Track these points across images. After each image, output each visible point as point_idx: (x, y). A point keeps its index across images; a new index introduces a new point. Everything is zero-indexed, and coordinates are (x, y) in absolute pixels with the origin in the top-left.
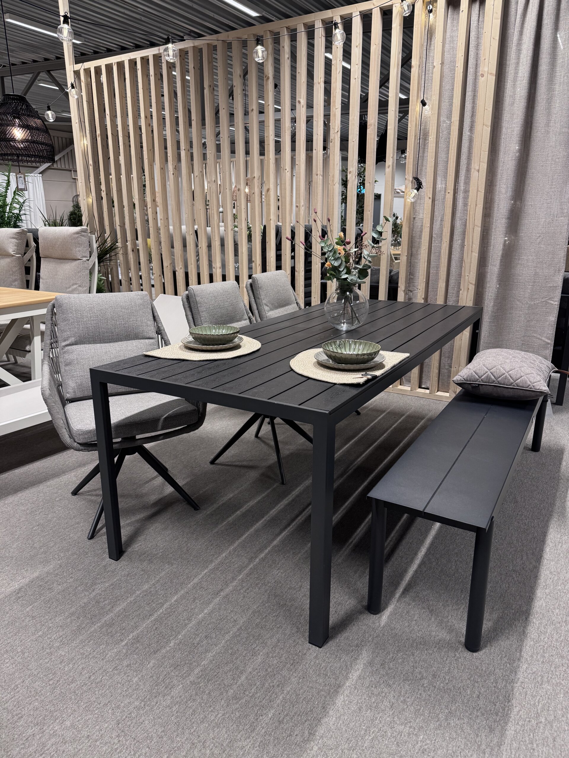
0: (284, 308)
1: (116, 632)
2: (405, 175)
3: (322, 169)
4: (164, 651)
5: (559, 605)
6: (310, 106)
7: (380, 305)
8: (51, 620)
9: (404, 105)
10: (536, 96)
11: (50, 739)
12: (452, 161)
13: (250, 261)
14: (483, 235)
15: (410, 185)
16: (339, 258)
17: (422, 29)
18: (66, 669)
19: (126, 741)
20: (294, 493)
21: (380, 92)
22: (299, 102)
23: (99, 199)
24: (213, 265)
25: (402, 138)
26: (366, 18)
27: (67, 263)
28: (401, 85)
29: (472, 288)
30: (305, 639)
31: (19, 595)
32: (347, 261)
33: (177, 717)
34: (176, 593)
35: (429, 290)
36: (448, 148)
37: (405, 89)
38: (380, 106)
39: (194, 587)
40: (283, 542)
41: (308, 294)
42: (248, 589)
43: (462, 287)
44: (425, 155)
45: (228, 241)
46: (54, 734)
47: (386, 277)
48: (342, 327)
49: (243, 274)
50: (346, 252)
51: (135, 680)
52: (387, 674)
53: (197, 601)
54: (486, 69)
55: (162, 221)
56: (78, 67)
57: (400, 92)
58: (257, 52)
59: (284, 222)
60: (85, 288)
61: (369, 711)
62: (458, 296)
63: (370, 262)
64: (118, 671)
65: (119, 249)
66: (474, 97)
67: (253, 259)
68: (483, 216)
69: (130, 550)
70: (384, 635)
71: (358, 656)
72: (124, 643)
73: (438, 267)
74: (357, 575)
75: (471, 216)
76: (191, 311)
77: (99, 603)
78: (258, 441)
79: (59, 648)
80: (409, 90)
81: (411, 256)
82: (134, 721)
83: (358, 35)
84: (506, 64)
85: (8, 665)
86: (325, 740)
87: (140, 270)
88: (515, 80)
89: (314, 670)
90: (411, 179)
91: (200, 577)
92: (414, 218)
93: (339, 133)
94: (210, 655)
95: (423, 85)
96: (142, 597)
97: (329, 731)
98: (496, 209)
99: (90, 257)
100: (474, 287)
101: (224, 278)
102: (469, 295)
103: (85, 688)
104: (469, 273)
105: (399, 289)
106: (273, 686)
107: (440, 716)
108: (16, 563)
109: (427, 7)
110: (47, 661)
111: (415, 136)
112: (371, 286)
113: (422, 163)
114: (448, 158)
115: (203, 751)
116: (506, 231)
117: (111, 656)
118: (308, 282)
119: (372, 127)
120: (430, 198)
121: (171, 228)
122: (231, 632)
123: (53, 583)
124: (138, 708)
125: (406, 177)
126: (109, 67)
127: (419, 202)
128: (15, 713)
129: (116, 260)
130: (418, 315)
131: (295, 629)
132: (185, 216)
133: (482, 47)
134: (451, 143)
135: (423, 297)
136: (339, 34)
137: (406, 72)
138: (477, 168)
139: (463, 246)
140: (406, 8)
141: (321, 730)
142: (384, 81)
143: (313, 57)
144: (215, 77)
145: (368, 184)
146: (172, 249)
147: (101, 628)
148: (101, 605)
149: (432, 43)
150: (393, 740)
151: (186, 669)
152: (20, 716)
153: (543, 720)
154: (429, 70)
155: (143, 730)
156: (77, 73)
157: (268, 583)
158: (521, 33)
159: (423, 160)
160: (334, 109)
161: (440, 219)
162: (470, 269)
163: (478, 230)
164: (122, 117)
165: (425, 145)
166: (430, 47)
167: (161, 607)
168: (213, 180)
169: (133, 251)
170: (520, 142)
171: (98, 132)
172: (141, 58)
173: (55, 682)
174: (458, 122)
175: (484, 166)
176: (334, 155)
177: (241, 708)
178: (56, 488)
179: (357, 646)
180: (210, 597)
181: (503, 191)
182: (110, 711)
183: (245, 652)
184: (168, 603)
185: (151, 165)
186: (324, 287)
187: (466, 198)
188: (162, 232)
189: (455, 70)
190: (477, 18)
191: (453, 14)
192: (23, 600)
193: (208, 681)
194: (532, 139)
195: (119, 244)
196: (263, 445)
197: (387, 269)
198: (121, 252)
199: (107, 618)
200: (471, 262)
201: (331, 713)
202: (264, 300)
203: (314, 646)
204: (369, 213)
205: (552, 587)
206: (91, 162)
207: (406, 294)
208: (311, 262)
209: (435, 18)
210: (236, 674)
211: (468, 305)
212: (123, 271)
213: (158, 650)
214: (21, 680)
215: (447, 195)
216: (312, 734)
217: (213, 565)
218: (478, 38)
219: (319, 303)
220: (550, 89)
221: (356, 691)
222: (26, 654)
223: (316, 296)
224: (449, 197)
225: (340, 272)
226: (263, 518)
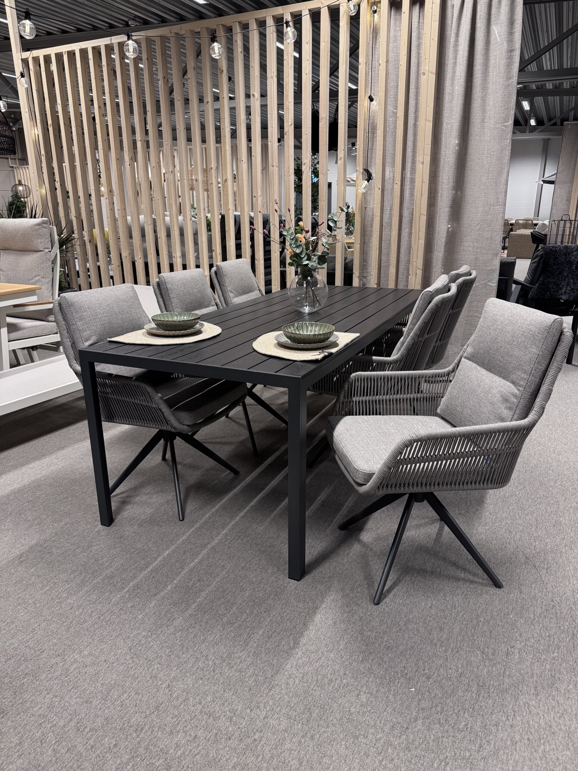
0: (248, 295)
1: (117, 583)
2: (356, 166)
3: (277, 161)
4: (163, 593)
5: (497, 537)
6: (263, 95)
7: (337, 290)
8: (55, 577)
9: (353, 94)
10: (472, 94)
11: (72, 665)
12: (398, 153)
13: (210, 250)
14: (429, 223)
15: (361, 176)
16: (300, 245)
17: (367, 28)
18: (77, 613)
19: (139, 661)
20: (265, 463)
21: (330, 82)
22: (254, 95)
23: (53, 189)
24: (174, 255)
25: (352, 126)
26: (315, 16)
27: (29, 254)
28: (350, 74)
29: (420, 273)
30: (285, 575)
31: (22, 559)
32: (307, 249)
33: (181, 640)
34: (168, 549)
35: (382, 276)
36: (395, 141)
37: (354, 79)
38: (330, 96)
39: (183, 543)
40: (259, 502)
41: (268, 283)
42: (232, 541)
43: (410, 272)
44: (374, 147)
45: (187, 231)
46: (75, 661)
47: (342, 263)
48: (305, 309)
49: (203, 263)
50: (306, 240)
51: (140, 617)
52: (356, 597)
53: (187, 553)
54: (427, 68)
55: (120, 212)
56: (26, 55)
57: (349, 82)
58: (213, 49)
59: (242, 211)
60: (48, 280)
61: (342, 624)
62: (407, 281)
63: (328, 249)
64: (124, 611)
65: (76, 240)
66: (417, 93)
67: (213, 248)
68: (428, 205)
69: (119, 517)
70: (352, 568)
71: (331, 585)
72: (125, 590)
73: (388, 254)
74: (326, 524)
75: (417, 206)
76: (162, 298)
77: (97, 561)
78: (229, 420)
79: (67, 598)
80: (357, 79)
81: (364, 244)
82: (144, 646)
83: (308, 32)
84: (444, 63)
85: (22, 614)
86: (307, 646)
87: (98, 261)
88: (453, 79)
89: (294, 598)
90: (362, 170)
91: (188, 534)
92: (366, 208)
93: (293, 126)
94: (203, 594)
95: (370, 81)
96: (137, 554)
97: (310, 640)
98: (439, 198)
99: (52, 248)
100: (421, 272)
101: (185, 267)
102: (417, 280)
103: (96, 626)
104: (417, 259)
105: (354, 275)
106: (261, 612)
107: (400, 623)
108: (13, 534)
109: (371, 8)
110: (58, 608)
111: (364, 130)
112: (327, 273)
113: (372, 155)
114: (394, 150)
115: (206, 662)
116: (449, 219)
117: (116, 600)
118: (268, 270)
119: (324, 121)
120: (379, 189)
121: (129, 218)
122: (221, 575)
123: (52, 548)
124: (146, 637)
125: (357, 169)
126: (59, 56)
127: (369, 192)
128: (36, 649)
129: (73, 251)
130: (372, 298)
131: (276, 569)
132: (144, 206)
133: (423, 47)
134: (397, 137)
135: (376, 282)
136: (290, 32)
137: (354, 62)
138: (422, 160)
139: (410, 234)
140: (352, 8)
141: (303, 641)
142: (334, 70)
143: (266, 47)
144: (168, 65)
145: (322, 175)
146: (130, 240)
147: (103, 580)
148: (100, 562)
149: (377, 41)
150: (363, 642)
151: (184, 605)
152: (41, 650)
153: (482, 620)
154: (375, 68)
155: (153, 652)
156: (25, 62)
157: (249, 535)
158: (457, 35)
159: (372, 152)
160: (288, 103)
161: (389, 208)
162: (417, 255)
163: (424, 219)
164: (74, 107)
165: (374, 137)
166: (375, 45)
167: (155, 560)
168: (171, 170)
169: (90, 242)
170: (459, 137)
171: (50, 122)
172: (92, 47)
173: (69, 623)
174: (403, 117)
175: (428, 159)
176: (288, 147)
177: (235, 630)
178: (40, 469)
179: (330, 577)
180: (198, 549)
181: (445, 181)
182: (122, 641)
183: (234, 589)
184: (161, 557)
185: (106, 156)
186: (283, 275)
187: (412, 189)
188: (120, 223)
189: (399, 68)
190: (418, 19)
191: (396, 15)
192: (26, 563)
193: (205, 613)
194: (470, 134)
195: (75, 235)
196: (233, 424)
197: (342, 256)
198: (78, 243)
199: (108, 572)
200: (418, 249)
201: (311, 627)
202: (229, 286)
203: (293, 580)
204: (324, 203)
205: (491, 524)
206: (43, 152)
207: (360, 280)
208: (270, 251)
209: (380, 17)
210: (228, 606)
211: (416, 289)
212: (80, 262)
213: (157, 593)
214: (37, 624)
215: (395, 186)
216: (296, 643)
217: (199, 524)
218: (419, 38)
219: (280, 289)
220: (485, 88)
221: (331, 611)
222: (38, 605)
223: (276, 284)
224: (397, 188)
225: (302, 258)
226: (240, 484)
